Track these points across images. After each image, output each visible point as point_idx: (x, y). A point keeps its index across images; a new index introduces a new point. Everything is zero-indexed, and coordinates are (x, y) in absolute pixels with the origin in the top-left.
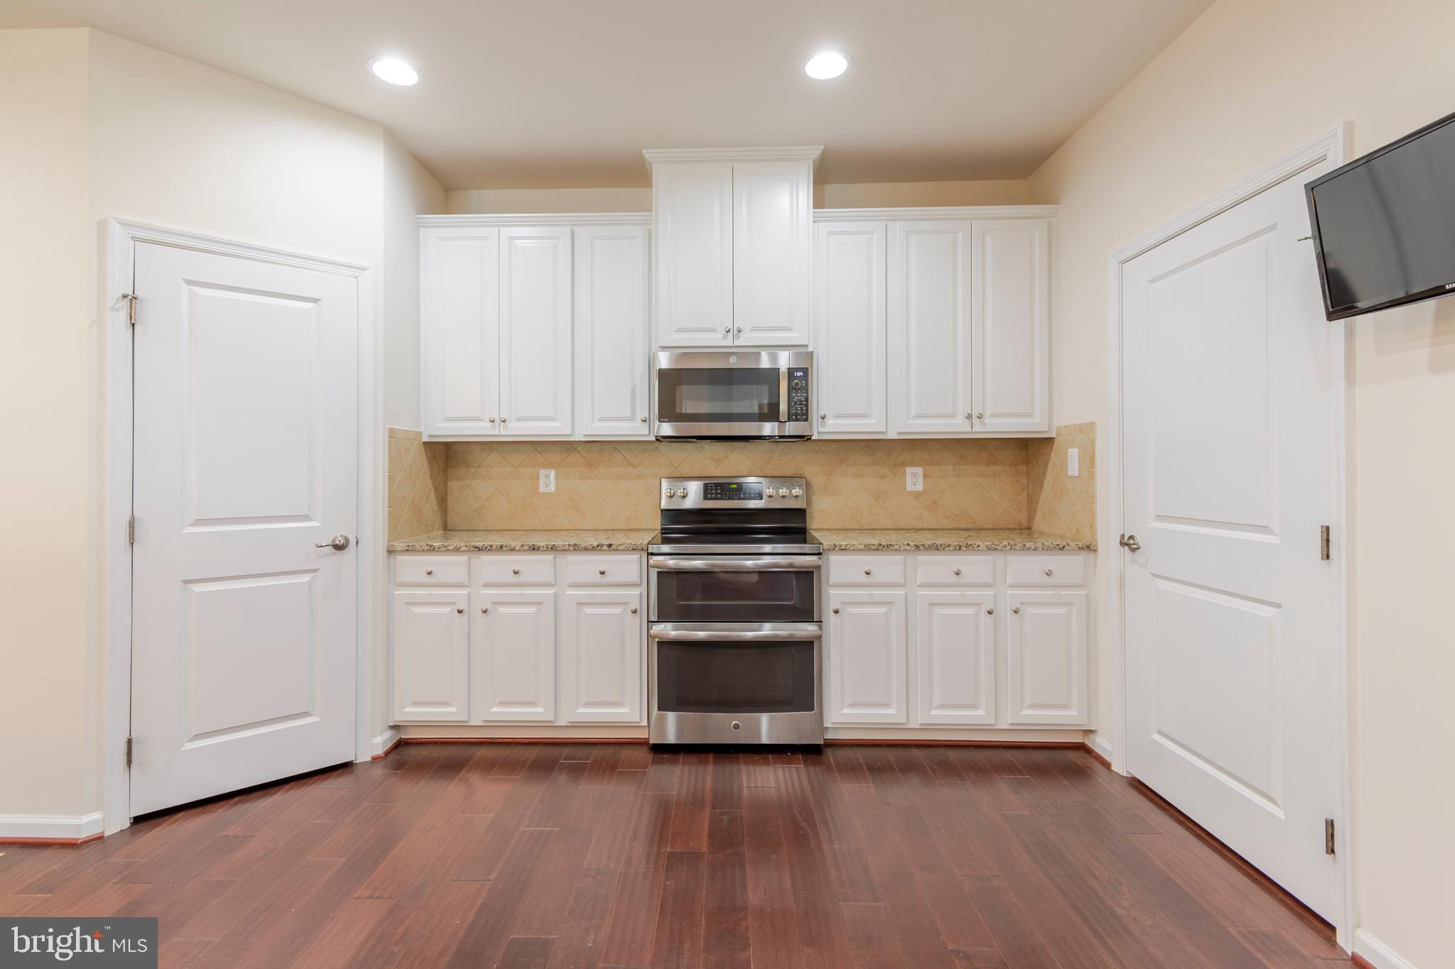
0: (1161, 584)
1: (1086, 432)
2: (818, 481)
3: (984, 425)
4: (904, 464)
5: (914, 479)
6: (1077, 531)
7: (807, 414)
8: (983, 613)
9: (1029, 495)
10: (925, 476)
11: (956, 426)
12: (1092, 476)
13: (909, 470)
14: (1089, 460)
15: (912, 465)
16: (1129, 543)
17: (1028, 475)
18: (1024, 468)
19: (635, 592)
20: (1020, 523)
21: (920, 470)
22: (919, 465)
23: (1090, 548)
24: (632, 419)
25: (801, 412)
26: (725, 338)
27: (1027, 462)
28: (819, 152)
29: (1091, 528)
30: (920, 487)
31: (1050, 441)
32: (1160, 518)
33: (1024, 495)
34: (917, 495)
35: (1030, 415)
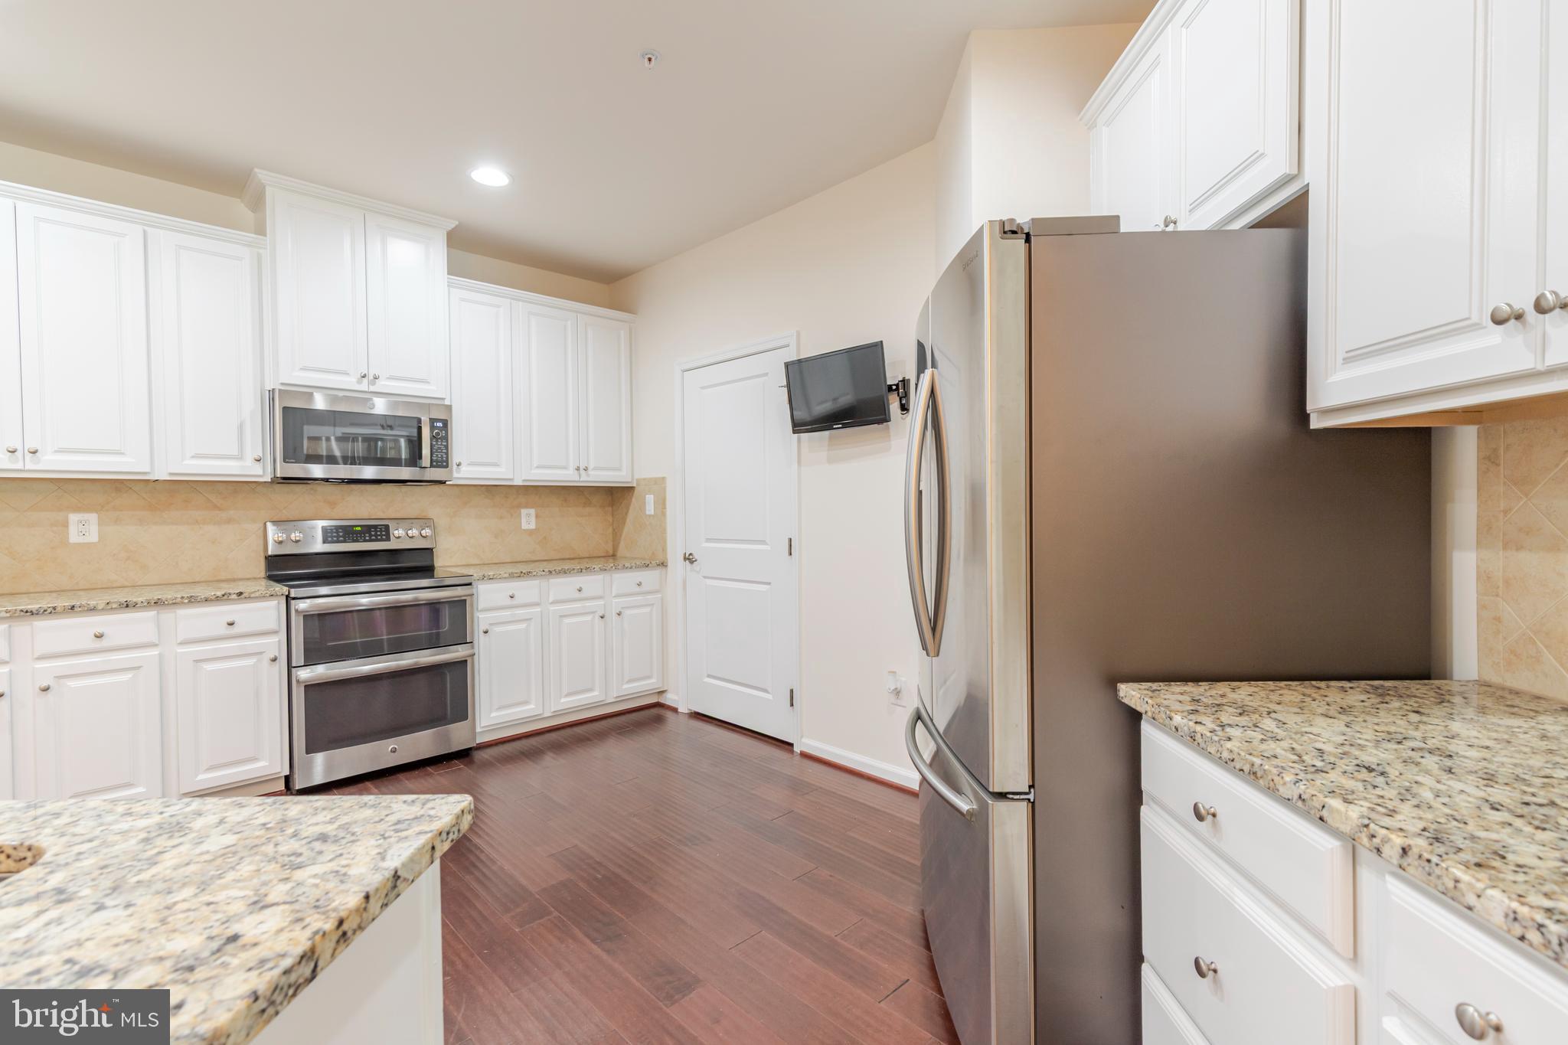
0: (709, 582)
1: (658, 485)
2: (442, 522)
3: (588, 475)
4: (520, 506)
5: (528, 519)
6: (653, 553)
7: (447, 461)
8: (597, 617)
9: (614, 530)
10: (537, 516)
11: (566, 476)
12: (664, 514)
13: (524, 512)
14: (661, 503)
15: (527, 506)
16: (689, 559)
17: (613, 515)
18: (610, 509)
19: (274, 639)
20: (607, 552)
21: (532, 511)
22: (532, 508)
23: (663, 565)
24: (240, 457)
25: (441, 461)
26: (359, 382)
27: (612, 504)
28: (453, 226)
29: (663, 550)
30: (533, 526)
31: (631, 489)
32: (708, 540)
33: (610, 530)
34: (530, 532)
35: (619, 470)
